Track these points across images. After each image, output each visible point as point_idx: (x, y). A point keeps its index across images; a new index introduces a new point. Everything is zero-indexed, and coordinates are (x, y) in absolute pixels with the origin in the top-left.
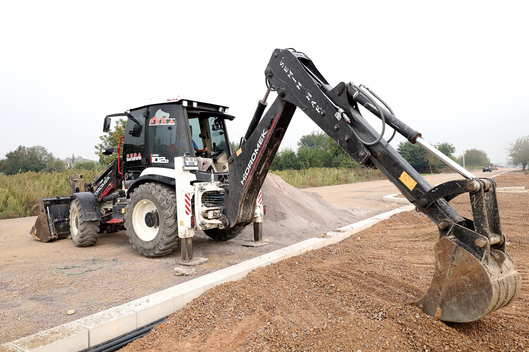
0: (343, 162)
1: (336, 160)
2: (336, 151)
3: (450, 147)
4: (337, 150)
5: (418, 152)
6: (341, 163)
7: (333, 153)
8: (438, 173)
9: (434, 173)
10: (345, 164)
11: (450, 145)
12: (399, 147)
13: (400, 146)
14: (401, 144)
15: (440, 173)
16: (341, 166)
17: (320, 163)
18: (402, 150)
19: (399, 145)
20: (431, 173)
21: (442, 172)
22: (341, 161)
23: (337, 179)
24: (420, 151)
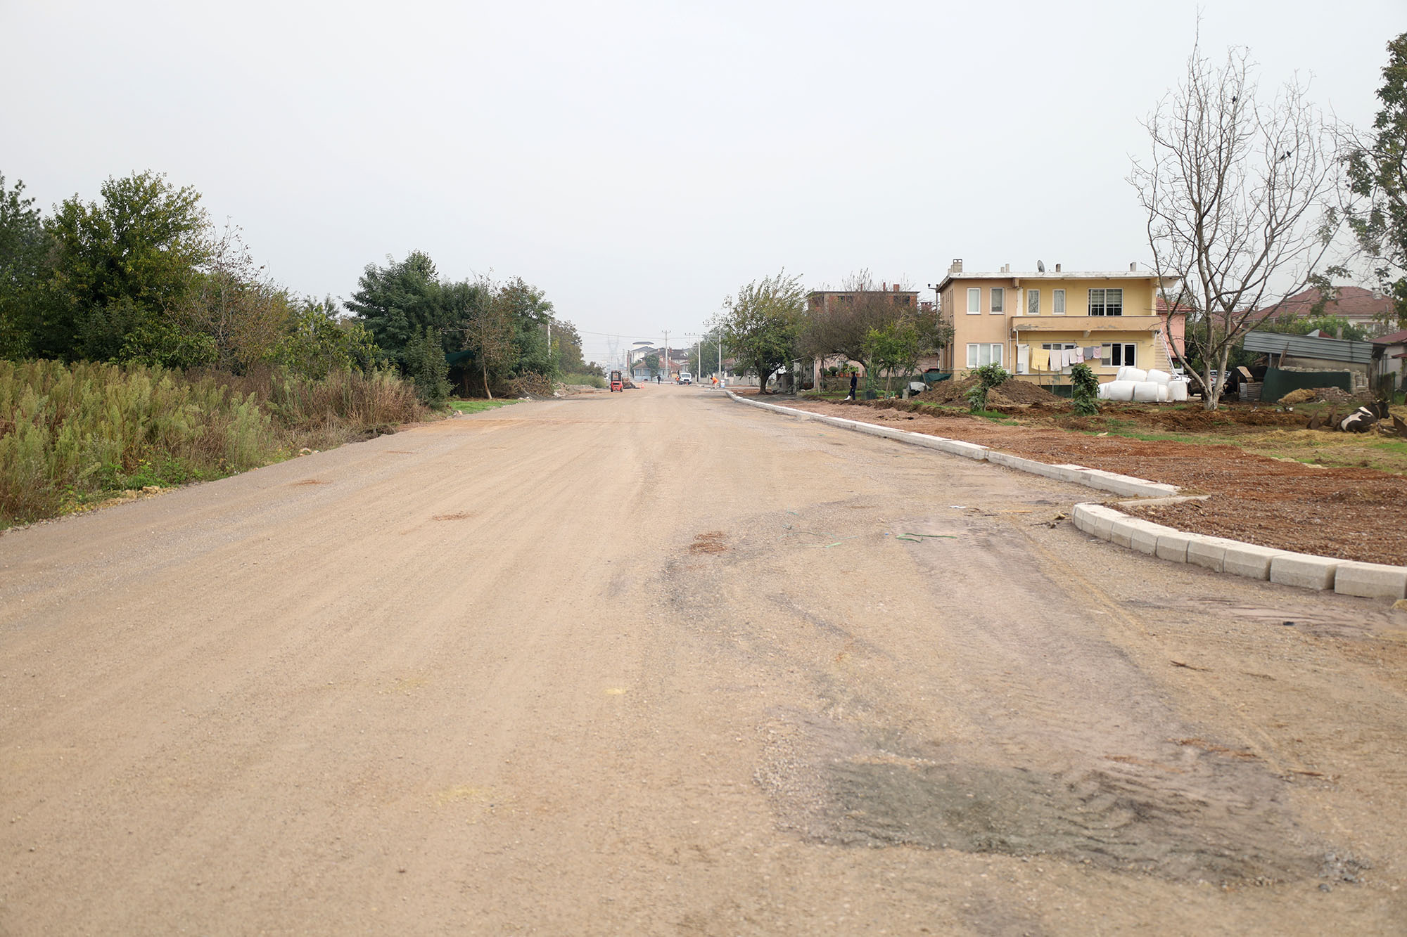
0: (139, 336)
1: (98, 321)
2: (98, 284)
3: (534, 299)
4: (101, 279)
5: (439, 312)
6: (130, 342)
7: (81, 293)
8: (507, 397)
9: (497, 395)
10: (148, 348)
11: (536, 293)
12: (362, 290)
13: (366, 285)
14: (372, 275)
15: (516, 397)
16: (129, 356)
17: (13, 339)
18: (373, 302)
19: (361, 278)
20: (487, 397)
21: (519, 394)
22: (128, 329)
23: (151, 435)
24: (444, 308)
